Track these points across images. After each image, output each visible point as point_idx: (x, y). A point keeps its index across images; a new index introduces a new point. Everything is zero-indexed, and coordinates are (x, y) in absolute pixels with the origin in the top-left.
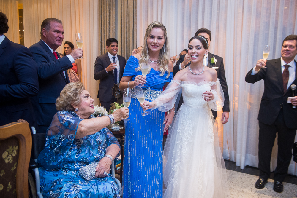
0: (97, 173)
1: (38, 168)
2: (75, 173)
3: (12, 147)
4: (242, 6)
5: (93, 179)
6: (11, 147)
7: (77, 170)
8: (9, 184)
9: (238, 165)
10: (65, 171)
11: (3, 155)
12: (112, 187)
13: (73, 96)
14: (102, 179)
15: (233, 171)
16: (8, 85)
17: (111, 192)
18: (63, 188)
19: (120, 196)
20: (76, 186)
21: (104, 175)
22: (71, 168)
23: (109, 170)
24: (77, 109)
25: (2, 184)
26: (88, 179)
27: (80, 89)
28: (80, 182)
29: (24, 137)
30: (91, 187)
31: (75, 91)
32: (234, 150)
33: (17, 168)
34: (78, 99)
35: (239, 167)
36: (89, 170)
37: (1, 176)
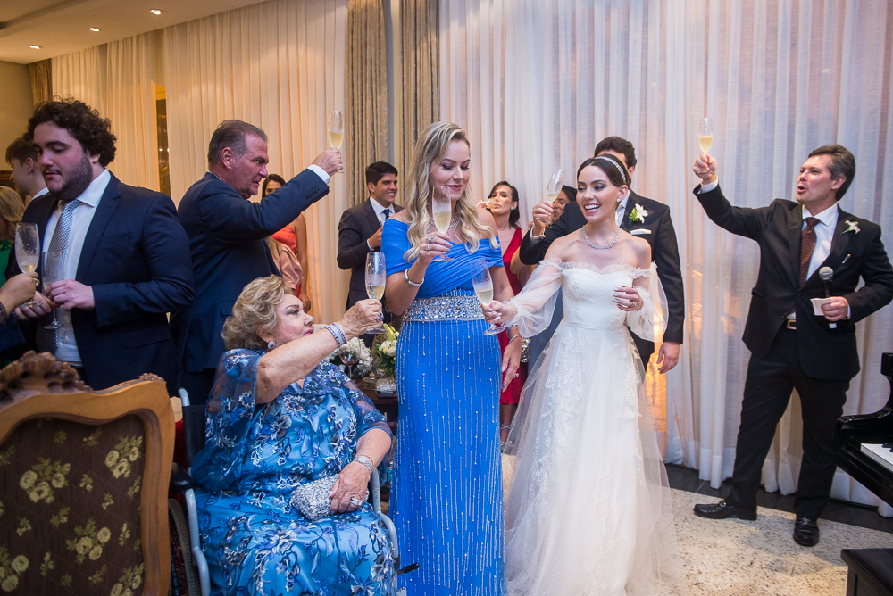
0: (335, 502)
1: (194, 490)
2: (281, 502)
3: (129, 440)
4: (702, 74)
5: (324, 517)
6: (126, 439)
7: (286, 493)
8: (124, 528)
9: (706, 479)
10: (257, 497)
11: (108, 459)
12: (373, 537)
13: (259, 312)
14: (348, 518)
15: (692, 493)
16: (130, 284)
17: (369, 550)
18: (253, 540)
19: (391, 559)
20: (284, 534)
21: (352, 506)
22: (269, 488)
23: (364, 493)
24: (271, 343)
25: (108, 528)
26: (312, 515)
27: (275, 292)
28: (294, 524)
29: (155, 415)
30: (320, 537)
31: (263, 300)
32: (695, 439)
33: (141, 488)
34: (272, 318)
35: (709, 482)
36: (315, 495)
37: (105, 508)
